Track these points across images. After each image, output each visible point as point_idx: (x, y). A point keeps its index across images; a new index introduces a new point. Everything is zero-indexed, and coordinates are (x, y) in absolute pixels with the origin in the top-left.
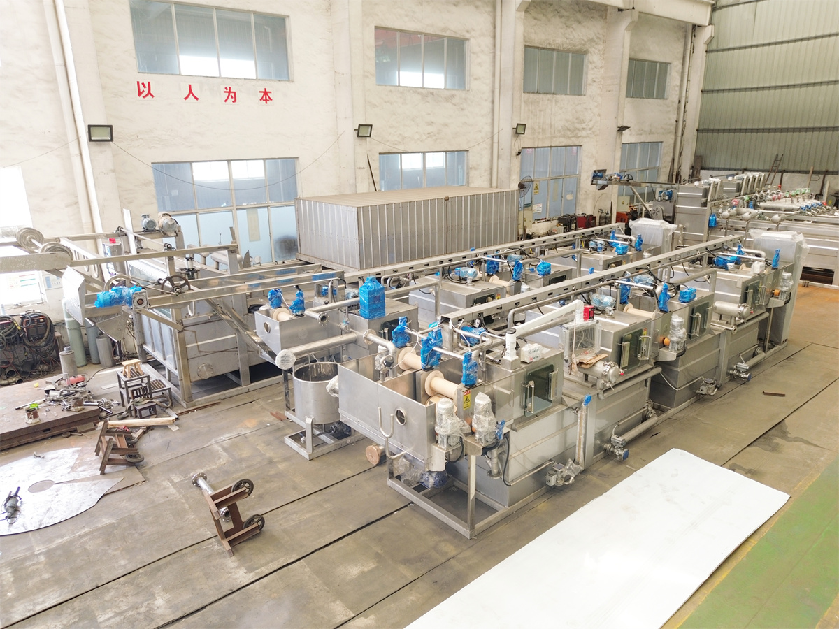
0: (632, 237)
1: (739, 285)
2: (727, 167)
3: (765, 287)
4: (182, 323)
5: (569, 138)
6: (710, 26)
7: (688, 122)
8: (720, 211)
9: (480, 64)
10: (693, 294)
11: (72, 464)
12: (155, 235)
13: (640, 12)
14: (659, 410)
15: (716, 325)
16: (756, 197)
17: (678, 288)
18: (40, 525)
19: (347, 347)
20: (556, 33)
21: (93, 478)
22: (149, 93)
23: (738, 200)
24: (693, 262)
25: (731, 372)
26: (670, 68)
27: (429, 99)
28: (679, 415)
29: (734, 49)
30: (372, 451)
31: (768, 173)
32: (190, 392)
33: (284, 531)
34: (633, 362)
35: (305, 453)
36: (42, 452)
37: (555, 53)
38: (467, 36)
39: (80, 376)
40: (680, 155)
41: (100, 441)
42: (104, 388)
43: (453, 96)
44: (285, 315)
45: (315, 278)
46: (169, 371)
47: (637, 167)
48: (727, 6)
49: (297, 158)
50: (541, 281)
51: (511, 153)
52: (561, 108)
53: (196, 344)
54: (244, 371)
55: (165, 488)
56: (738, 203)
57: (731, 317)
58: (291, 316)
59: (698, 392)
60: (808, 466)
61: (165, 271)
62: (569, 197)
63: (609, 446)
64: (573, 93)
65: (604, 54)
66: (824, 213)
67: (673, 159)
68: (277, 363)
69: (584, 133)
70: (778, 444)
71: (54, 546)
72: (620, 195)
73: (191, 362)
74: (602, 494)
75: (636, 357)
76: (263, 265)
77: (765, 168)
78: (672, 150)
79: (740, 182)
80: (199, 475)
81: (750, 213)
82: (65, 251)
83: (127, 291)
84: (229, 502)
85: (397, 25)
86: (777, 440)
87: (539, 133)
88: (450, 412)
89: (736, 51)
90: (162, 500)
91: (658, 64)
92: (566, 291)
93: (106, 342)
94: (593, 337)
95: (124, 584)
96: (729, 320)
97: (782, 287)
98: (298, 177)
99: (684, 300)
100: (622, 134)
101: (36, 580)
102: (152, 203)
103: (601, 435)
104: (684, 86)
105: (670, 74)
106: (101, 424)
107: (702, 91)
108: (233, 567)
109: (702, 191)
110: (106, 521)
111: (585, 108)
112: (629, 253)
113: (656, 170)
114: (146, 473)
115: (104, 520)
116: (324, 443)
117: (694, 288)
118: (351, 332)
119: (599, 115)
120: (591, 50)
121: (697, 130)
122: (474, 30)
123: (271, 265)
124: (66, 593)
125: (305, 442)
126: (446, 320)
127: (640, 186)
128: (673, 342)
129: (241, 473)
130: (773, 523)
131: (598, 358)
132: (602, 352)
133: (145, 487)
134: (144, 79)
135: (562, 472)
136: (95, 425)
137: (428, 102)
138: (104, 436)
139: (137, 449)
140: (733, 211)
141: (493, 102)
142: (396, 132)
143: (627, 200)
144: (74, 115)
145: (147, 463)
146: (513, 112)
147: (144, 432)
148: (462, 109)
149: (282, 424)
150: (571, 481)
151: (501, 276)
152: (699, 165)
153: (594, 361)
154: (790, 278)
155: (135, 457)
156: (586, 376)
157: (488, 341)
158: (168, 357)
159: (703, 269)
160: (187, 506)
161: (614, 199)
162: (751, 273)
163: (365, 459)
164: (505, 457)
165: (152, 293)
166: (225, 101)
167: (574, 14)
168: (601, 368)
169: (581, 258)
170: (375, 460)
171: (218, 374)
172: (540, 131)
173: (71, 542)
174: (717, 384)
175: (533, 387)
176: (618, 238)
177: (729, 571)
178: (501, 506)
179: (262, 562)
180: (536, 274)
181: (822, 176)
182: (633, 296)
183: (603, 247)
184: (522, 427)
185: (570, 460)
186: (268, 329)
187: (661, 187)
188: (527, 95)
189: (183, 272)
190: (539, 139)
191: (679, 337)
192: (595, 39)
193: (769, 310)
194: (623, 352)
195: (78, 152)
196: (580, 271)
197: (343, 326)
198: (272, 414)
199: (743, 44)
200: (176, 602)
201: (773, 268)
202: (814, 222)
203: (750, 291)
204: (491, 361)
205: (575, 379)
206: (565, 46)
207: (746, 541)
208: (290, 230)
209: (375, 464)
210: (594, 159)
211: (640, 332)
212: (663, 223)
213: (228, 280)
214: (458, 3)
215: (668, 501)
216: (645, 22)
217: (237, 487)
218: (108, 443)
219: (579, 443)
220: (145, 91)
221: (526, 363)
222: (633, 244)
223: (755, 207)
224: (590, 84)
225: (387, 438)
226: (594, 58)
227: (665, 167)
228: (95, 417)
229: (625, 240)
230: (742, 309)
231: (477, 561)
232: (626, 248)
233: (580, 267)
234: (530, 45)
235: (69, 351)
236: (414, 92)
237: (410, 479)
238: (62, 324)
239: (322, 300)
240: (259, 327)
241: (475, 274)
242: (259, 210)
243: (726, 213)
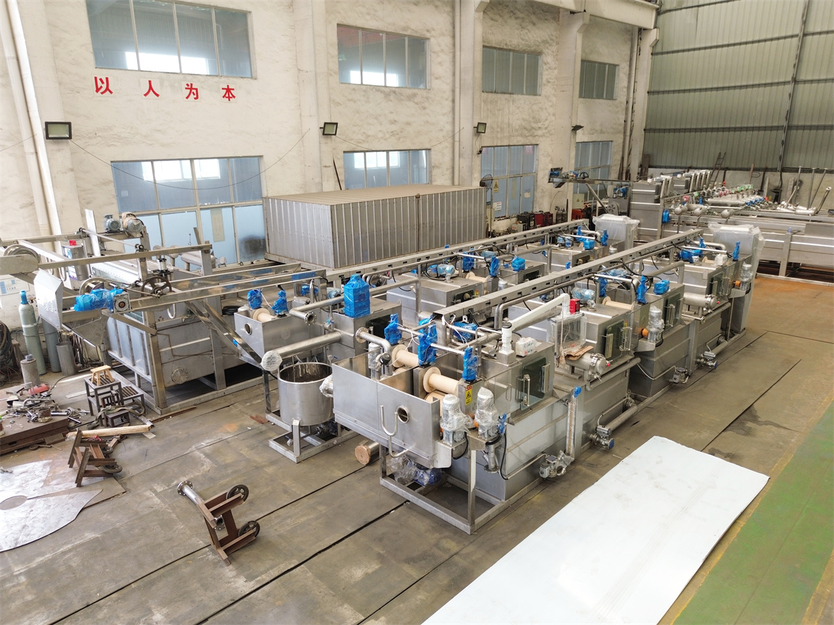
0: (597, 233)
1: (706, 277)
2: (674, 165)
3: (728, 277)
4: (155, 326)
5: (526, 137)
6: (655, 30)
7: (636, 122)
8: (672, 207)
9: (440, 63)
10: (666, 286)
11: (44, 477)
12: (119, 236)
13: (591, 15)
14: (638, 400)
15: (687, 316)
16: (704, 193)
17: (651, 280)
18: (16, 544)
19: (330, 347)
20: (513, 35)
21: (69, 491)
22: (107, 89)
23: (688, 196)
24: (660, 255)
25: (698, 360)
26: (619, 70)
27: (392, 97)
28: (655, 404)
29: (678, 51)
30: (362, 451)
31: (712, 171)
32: (165, 398)
33: (280, 536)
34: (616, 354)
35: (292, 456)
36: (10, 467)
37: (511, 53)
38: (428, 35)
39: (43, 385)
40: (629, 154)
41: (74, 452)
42: (68, 396)
43: (415, 95)
44: (266, 317)
45: (294, 277)
46: (138, 376)
47: (590, 165)
48: (670, 11)
49: (261, 157)
50: (515, 277)
51: (473, 152)
52: (518, 108)
53: (170, 348)
54: (220, 374)
55: (148, 498)
56: (689, 199)
57: (699, 307)
58: (273, 317)
59: (671, 380)
60: (781, 447)
61: (137, 273)
62: (527, 195)
63: (595, 436)
64: (529, 93)
65: (557, 55)
66: (767, 208)
67: (623, 158)
68: (263, 365)
69: (540, 132)
70: (750, 428)
71: (34, 566)
72: (575, 193)
73: (166, 367)
74: (593, 484)
75: (618, 348)
76: (229, 266)
77: (709, 166)
78: (621, 149)
79: (689, 179)
80: (184, 484)
81: (701, 209)
82: (31, 253)
83: (109, 294)
84: (222, 511)
85: (359, 23)
86: (749, 424)
87: (498, 132)
88: (455, 409)
89: (680, 54)
90: (147, 511)
91: (607, 66)
92: (548, 286)
93: (68, 349)
94: (578, 330)
95: (117, 600)
96: (697, 311)
97: (742, 278)
98: (263, 176)
99: (658, 292)
100: (576, 133)
101: (18, 602)
102: (113, 204)
103: (586, 426)
104: (631, 88)
105: (618, 75)
106: (72, 435)
107: (648, 92)
108: (231, 576)
109: (655, 188)
110: (90, 535)
111: (541, 108)
112: (595, 248)
113: (607, 169)
114: (125, 484)
115: (86, 535)
116: (311, 445)
117: (667, 280)
118: (335, 331)
119: (554, 115)
120: (545, 51)
121: (645, 130)
122: (434, 30)
123: (236, 265)
124: (54, 614)
125: (292, 444)
126: (438, 317)
127: (593, 183)
128: (651, 333)
129: (228, 479)
130: (757, 504)
131: (585, 350)
132: (587, 344)
133: (126, 499)
134: (102, 74)
135: (554, 463)
136: (65, 436)
137: (391, 101)
138: (78, 446)
139: (114, 459)
140: (685, 207)
141: (453, 101)
142: (360, 130)
143: (582, 197)
144: (28, 111)
145: (125, 474)
146: (473, 111)
147: (119, 442)
148: (424, 108)
149: (263, 428)
150: (563, 472)
151: (478, 272)
152: (647, 164)
153: (581, 353)
154: (750, 269)
155: (113, 467)
156: (573, 368)
157: (483, 336)
158: (137, 362)
159: (670, 263)
160: (174, 516)
161: (570, 196)
162: (715, 265)
163: (354, 459)
164: (502, 451)
165: (133, 295)
166: (187, 98)
167: (529, 16)
168: (588, 360)
169: (551, 254)
170: (365, 459)
171: (193, 378)
172: (499, 130)
173: (53, 560)
174: (688, 372)
175: (529, 380)
176: (583, 234)
177: (723, 552)
178: (497, 500)
179: (262, 569)
180: (511, 270)
181: (762, 173)
182: (609, 289)
183: (571, 242)
184: (519, 420)
185: (561, 451)
186: (248, 329)
187: (612, 184)
188: (485, 94)
189: (155, 273)
190: (497, 138)
191: (658, 328)
192: (549, 41)
193: (730, 300)
194: (607, 343)
195: (33, 151)
196: (550, 266)
197: (327, 326)
198: (252, 418)
199: (687, 47)
200: (176, 616)
201: (734, 260)
202: (758, 216)
203: (715, 282)
204: (486, 356)
205: (561, 371)
206: (521, 46)
207: (735, 522)
208: (257, 230)
209: (365, 464)
210: (550, 158)
211: (621, 325)
212: (625, 218)
213: (202, 282)
214: (419, 2)
215: (657, 487)
216: (596, 25)
217: (232, 493)
218: (84, 455)
219: (570, 434)
220: (102, 87)
221: (521, 357)
222: (599, 239)
223: (704, 203)
224: (544, 85)
225: (391, 436)
226: (548, 59)
227: (615, 165)
228: (64, 427)
229: (590, 235)
230: (709, 300)
231: (480, 556)
232: (593, 243)
233: (550, 263)
234: (487, 45)
235: (31, 358)
236: (377, 91)
237: (404, 477)
238: (19, 331)
239: (302, 300)
240: (240, 329)
241: (452, 271)
242: (223, 209)
243: (678, 209)
